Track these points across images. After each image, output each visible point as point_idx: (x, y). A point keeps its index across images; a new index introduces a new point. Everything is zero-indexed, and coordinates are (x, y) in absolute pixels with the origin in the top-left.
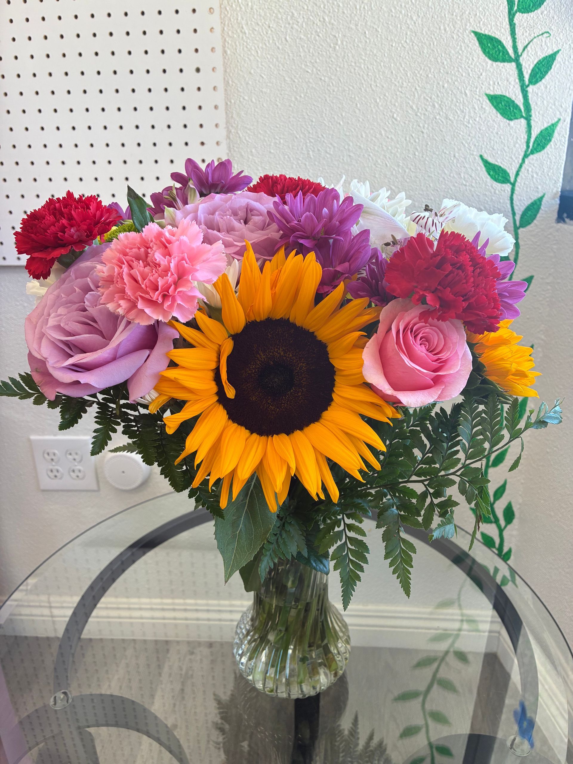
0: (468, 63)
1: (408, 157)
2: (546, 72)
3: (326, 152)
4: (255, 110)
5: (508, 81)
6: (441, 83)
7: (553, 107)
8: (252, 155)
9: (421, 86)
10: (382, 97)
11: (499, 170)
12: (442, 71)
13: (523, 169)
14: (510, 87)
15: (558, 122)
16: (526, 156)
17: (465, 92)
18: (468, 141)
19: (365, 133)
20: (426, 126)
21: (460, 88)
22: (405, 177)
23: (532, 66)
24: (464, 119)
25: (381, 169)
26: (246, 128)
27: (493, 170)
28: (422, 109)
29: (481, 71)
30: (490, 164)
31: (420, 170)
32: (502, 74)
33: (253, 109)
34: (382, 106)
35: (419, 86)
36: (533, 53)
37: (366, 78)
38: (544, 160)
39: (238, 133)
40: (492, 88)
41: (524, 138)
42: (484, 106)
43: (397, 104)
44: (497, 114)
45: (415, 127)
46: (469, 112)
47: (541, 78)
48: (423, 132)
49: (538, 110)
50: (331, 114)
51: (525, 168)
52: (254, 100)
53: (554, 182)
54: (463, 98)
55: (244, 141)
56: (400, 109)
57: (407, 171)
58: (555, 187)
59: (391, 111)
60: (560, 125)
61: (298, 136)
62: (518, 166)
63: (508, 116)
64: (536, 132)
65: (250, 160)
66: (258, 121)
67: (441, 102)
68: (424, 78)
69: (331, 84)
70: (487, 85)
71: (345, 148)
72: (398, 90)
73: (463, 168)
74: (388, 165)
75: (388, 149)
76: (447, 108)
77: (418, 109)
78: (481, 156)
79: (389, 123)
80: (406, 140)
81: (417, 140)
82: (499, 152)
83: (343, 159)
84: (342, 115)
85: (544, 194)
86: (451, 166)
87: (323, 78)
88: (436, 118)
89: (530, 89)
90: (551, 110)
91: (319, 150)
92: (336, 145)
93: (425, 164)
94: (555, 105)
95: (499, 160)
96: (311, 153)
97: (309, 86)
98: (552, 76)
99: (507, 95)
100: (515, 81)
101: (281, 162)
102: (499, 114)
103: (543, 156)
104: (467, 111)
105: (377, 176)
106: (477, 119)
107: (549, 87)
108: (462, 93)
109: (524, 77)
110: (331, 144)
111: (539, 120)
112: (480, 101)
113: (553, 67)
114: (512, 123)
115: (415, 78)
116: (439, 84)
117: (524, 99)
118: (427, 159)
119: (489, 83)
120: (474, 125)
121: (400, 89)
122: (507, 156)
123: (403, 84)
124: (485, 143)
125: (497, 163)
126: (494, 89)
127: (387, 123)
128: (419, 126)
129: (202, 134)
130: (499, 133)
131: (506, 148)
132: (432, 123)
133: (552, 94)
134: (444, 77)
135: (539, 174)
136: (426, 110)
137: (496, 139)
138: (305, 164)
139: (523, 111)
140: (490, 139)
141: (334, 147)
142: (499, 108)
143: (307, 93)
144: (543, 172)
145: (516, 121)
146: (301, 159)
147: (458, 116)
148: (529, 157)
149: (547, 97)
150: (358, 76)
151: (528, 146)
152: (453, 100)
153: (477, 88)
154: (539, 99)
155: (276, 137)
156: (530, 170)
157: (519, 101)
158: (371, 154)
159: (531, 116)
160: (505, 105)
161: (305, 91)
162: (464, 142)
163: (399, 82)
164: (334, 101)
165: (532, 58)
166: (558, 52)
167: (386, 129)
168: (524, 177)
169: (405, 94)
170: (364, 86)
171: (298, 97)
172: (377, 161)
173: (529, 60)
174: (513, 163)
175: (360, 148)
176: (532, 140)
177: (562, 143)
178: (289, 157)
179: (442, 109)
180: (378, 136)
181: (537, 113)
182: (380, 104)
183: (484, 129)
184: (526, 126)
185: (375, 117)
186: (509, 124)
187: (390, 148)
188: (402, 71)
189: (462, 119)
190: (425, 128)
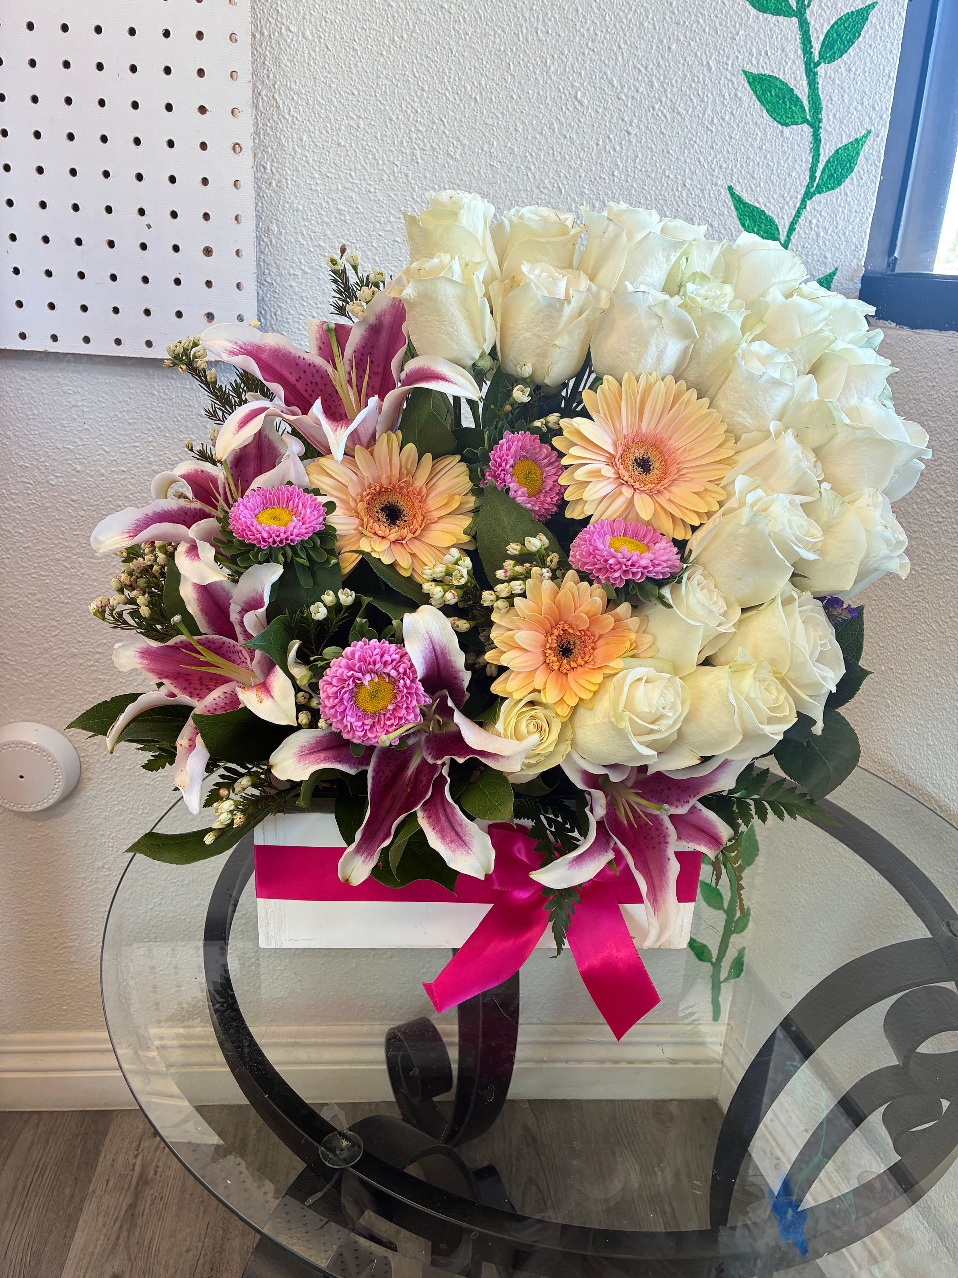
0: (715, 9)
1: (600, 177)
2: (851, 42)
3: (448, 154)
4: (310, 54)
5: (783, 51)
6: (665, 41)
7: (860, 108)
8: (303, 147)
9: (629, 43)
10: (556, 56)
11: (760, 217)
12: (667, 18)
13: (801, 220)
14: (787, 63)
15: (865, 136)
16: (808, 195)
17: (708, 64)
18: (710, 158)
19: (523, 123)
20: (636, 121)
21: (699, 54)
23: (826, 28)
24: (703, 116)
25: (550, 196)
26: (291, 89)
27: (749, 216)
28: (629, 88)
29: (738, 26)
30: (745, 204)
32: (774, 37)
33: (306, 52)
34: (556, 73)
35: (625, 43)
36: (830, 5)
37: (527, 15)
38: (840, 206)
39: (273, 97)
40: (755, 62)
41: (806, 162)
42: (740, 94)
43: (583, 73)
44: (762, 111)
45: (615, 120)
46: (714, 102)
47: (842, 53)
48: (629, 133)
49: (834, 111)
50: (460, 79)
51: (806, 218)
52: (308, 33)
53: (853, 247)
54: (704, 75)
55: (288, 117)
56: (589, 83)
58: (854, 256)
59: (572, 86)
60: (869, 141)
61: (394, 118)
62: (794, 213)
63: (782, 117)
64: (827, 151)
65: (298, 156)
66: (315, 78)
67: (665, 78)
68: (635, 29)
69: (461, 21)
70: (747, 54)
71: (483, 150)
72: (587, 45)
73: (698, 209)
75: (565, 158)
76: (675, 90)
77: (623, 87)
78: (730, 188)
79: (568, 109)
80: (598, 144)
81: (618, 148)
82: (762, 186)
83: (479, 172)
84: (480, 84)
85: (837, 269)
86: (677, 203)
87: (446, 7)
88: (654, 109)
89: (821, 70)
90: (855, 113)
91: (434, 149)
92: (465, 141)
93: (630, 194)
94: (862, 104)
95: (761, 200)
96: (418, 152)
97: (418, 19)
98: (861, 50)
99: (781, 77)
100: (796, 52)
101: (359, 167)
102: (765, 111)
103: (837, 198)
104: (710, 101)
106: (727, 118)
107: (853, 69)
108: (702, 65)
109: (812, 47)
110: (458, 139)
111: (834, 129)
112: (733, 84)
113: (862, 33)
114: (787, 131)
115: (618, 26)
116: (661, 42)
117: (810, 88)
118: (635, 185)
119: (751, 51)
120: (720, 128)
121: (590, 44)
122: (775, 191)
123: (596, 35)
124: (739, 166)
125: (758, 206)
126: (758, 64)
127: (564, 108)
128: (623, 120)
129: (202, 91)
130: (764, 147)
131: (774, 178)
132: (646, 115)
133: (859, 83)
134: (671, 30)
135: (830, 232)
136: (637, 91)
137: (758, 159)
138: (407, 176)
139: (807, 111)
140: (749, 158)
141: (463, 145)
142: (766, 99)
143: (414, 31)
144: (837, 228)
145: (794, 127)
146: (398, 163)
147: (694, 109)
148: (814, 198)
149: (849, 88)
150: (513, 10)
151: (812, 177)
152: (686, 76)
153: (728, 58)
154: (836, 91)
155: (352, 115)
156: (814, 221)
157: (802, 91)
158: (533, 168)
159: (820, 121)
160: (777, 96)
161: (411, 28)
162: (702, 160)
163: (588, 30)
164: (466, 54)
165: (828, 12)
166: (872, 6)
167: (563, 119)
168: (803, 236)
169: (599, 54)
170: (525, 31)
171: (396, 38)
173: (821, 16)
174: (786, 207)
175: (512, 152)
176: (821, 166)
177: (871, 176)
178: (375, 158)
179: (665, 91)
180: (546, 131)
181: (831, 117)
182: (552, 68)
183: (738, 137)
184: (811, 139)
185: (541, 93)
186: (782, 132)
187: (568, 158)
188: (596, 11)
189: (700, 115)
190: (634, 125)
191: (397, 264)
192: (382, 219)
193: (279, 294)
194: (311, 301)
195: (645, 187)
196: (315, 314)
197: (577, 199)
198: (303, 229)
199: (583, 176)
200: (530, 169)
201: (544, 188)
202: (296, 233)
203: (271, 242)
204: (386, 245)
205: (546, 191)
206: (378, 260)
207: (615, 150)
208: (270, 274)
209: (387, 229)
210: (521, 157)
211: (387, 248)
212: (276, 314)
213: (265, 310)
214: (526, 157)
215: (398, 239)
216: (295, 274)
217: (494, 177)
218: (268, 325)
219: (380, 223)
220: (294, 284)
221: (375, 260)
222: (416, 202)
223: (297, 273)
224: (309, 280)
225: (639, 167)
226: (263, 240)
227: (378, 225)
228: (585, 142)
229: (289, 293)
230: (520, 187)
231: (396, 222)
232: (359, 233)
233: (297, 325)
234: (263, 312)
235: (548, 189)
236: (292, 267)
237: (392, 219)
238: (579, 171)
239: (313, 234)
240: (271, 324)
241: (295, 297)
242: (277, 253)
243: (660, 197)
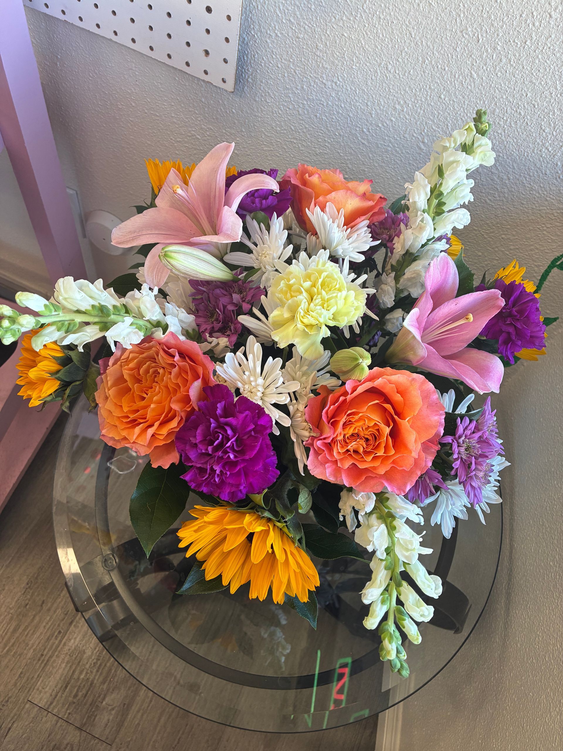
1: (514, 41)
22: (498, 68)
31: (523, 67)
48: (551, 16)
57: (504, 60)
74: (480, 41)
75: (490, 18)
80: (521, 16)
81: (537, 24)
93: (533, 62)
105: (457, 49)
118: (540, 56)
158: (462, 15)
172: (467, 30)
190: (557, 11)
191: (341, 52)
192: (337, 16)
193: (258, 44)
194: (278, 56)
195: (547, 61)
196: (280, 66)
197: (489, 50)
198: (281, 5)
199: (501, 35)
200: (460, 16)
201: (466, 34)
202: (275, 6)
203: (257, 7)
204: (336, 36)
205: (467, 36)
206: (328, 44)
207: (534, 25)
208: (253, 28)
209: (340, 25)
210: (455, 5)
211: (336, 38)
212: (254, 56)
213: (248, 52)
214: (460, 6)
215: (346, 35)
216: (270, 34)
217: (429, 12)
218: (249, 62)
219: (335, 18)
220: (268, 41)
221: (326, 43)
222: (365, 11)
223: (271, 34)
224: (279, 42)
225: (549, 45)
226: (252, 4)
227: (334, 19)
228: (511, 11)
229: (265, 46)
230: (448, 26)
231: (347, 21)
232: (319, 21)
233: (266, 68)
234: (246, 52)
235: (469, 35)
236: (269, 29)
237: (344, 18)
238: (498, 30)
239: (286, 11)
240: (250, 62)
241: (268, 50)
242: (260, 15)
243: (557, 73)
